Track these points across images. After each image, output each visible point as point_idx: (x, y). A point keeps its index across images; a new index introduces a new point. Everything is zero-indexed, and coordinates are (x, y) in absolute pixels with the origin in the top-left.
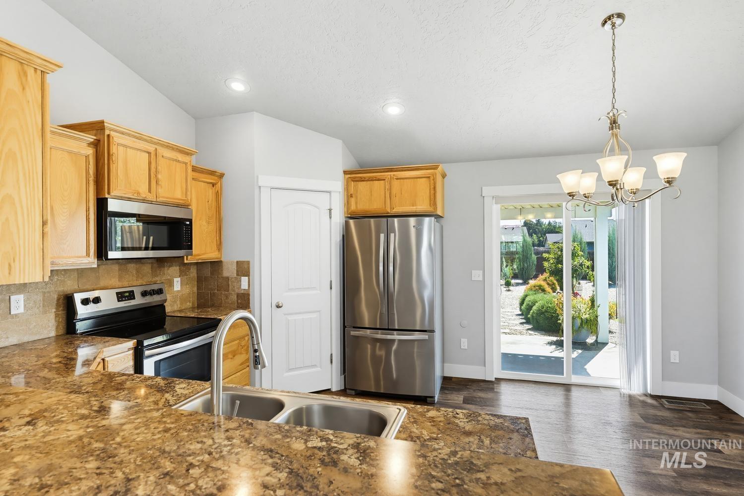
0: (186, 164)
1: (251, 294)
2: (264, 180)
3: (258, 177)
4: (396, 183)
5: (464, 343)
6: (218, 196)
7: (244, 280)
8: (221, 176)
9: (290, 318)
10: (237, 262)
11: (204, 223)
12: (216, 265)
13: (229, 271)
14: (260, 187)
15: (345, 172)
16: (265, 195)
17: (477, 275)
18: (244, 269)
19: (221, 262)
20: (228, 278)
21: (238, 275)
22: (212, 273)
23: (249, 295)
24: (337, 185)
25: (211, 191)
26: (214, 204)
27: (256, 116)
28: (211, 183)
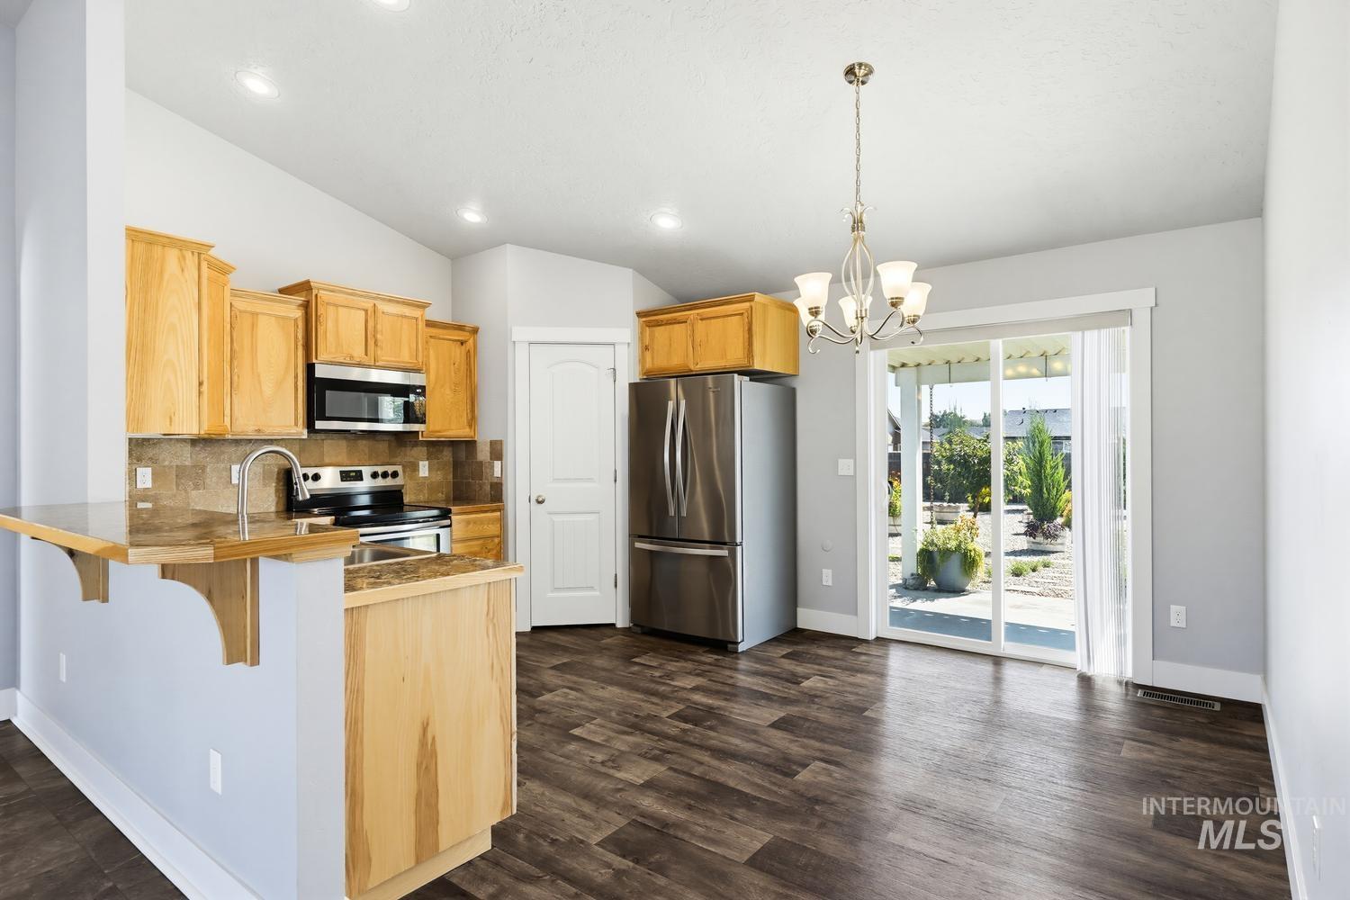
0: (417, 319)
1: (504, 482)
2: (520, 334)
3: (511, 330)
4: (700, 325)
5: (827, 577)
6: (470, 359)
7: (497, 464)
8: (475, 331)
9: (557, 519)
10: (491, 442)
11: (448, 392)
12: (470, 445)
13: (483, 454)
14: (514, 342)
15: (639, 315)
16: (521, 354)
17: (845, 467)
18: (497, 451)
19: (475, 441)
20: (481, 462)
21: (491, 459)
22: (467, 457)
23: (501, 484)
24: (625, 333)
25: (458, 351)
26: (463, 367)
27: (510, 249)
28: (458, 340)
